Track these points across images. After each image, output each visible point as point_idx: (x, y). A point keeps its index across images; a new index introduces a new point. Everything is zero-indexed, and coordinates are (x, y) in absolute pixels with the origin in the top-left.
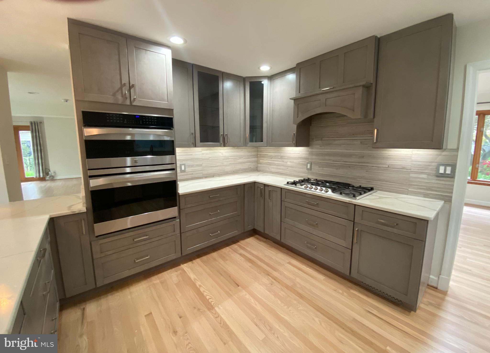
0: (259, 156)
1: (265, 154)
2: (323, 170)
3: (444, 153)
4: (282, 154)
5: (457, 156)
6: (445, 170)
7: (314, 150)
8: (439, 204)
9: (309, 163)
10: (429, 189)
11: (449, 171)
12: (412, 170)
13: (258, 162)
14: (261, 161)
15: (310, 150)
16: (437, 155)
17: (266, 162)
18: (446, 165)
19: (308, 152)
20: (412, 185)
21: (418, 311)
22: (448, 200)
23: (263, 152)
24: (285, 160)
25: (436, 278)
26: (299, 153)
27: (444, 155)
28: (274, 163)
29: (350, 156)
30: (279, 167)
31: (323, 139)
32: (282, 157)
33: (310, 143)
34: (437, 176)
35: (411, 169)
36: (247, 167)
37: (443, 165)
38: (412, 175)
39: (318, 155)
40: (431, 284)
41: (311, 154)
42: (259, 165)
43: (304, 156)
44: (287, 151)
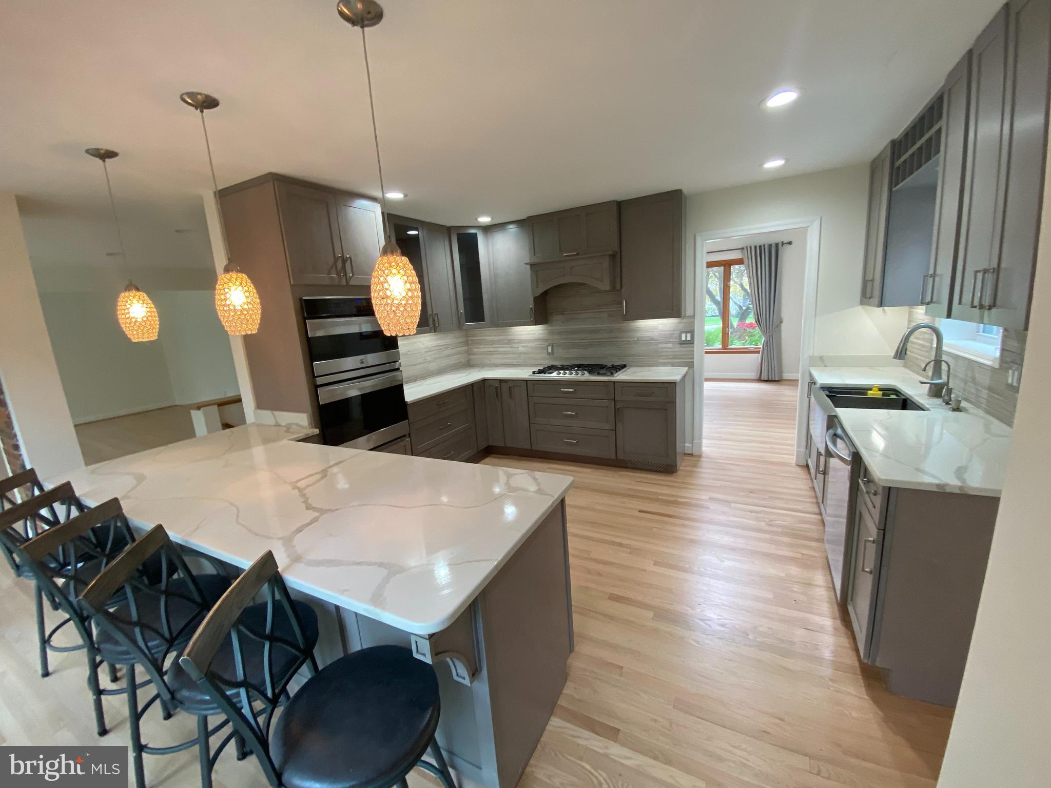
0: (470, 342)
1: (481, 340)
2: (568, 352)
3: (684, 321)
4: (509, 337)
5: (694, 322)
6: (686, 337)
7: (555, 328)
8: (684, 370)
9: (549, 346)
10: (674, 358)
11: (689, 338)
12: (660, 341)
13: (469, 353)
14: (475, 350)
15: (549, 328)
16: (679, 323)
17: (484, 351)
18: (687, 332)
19: (547, 331)
20: (660, 356)
21: (679, 473)
22: (691, 365)
23: (477, 337)
24: (515, 345)
25: (690, 445)
26: (535, 334)
27: (684, 323)
28: (498, 351)
29: (597, 331)
30: (506, 356)
31: (565, 313)
32: (510, 342)
33: (548, 318)
34: (681, 344)
35: (658, 340)
36: (457, 362)
37: (684, 332)
38: (660, 346)
39: (560, 333)
40: (686, 452)
41: (551, 333)
42: (472, 357)
43: (540, 336)
44: (517, 332)
